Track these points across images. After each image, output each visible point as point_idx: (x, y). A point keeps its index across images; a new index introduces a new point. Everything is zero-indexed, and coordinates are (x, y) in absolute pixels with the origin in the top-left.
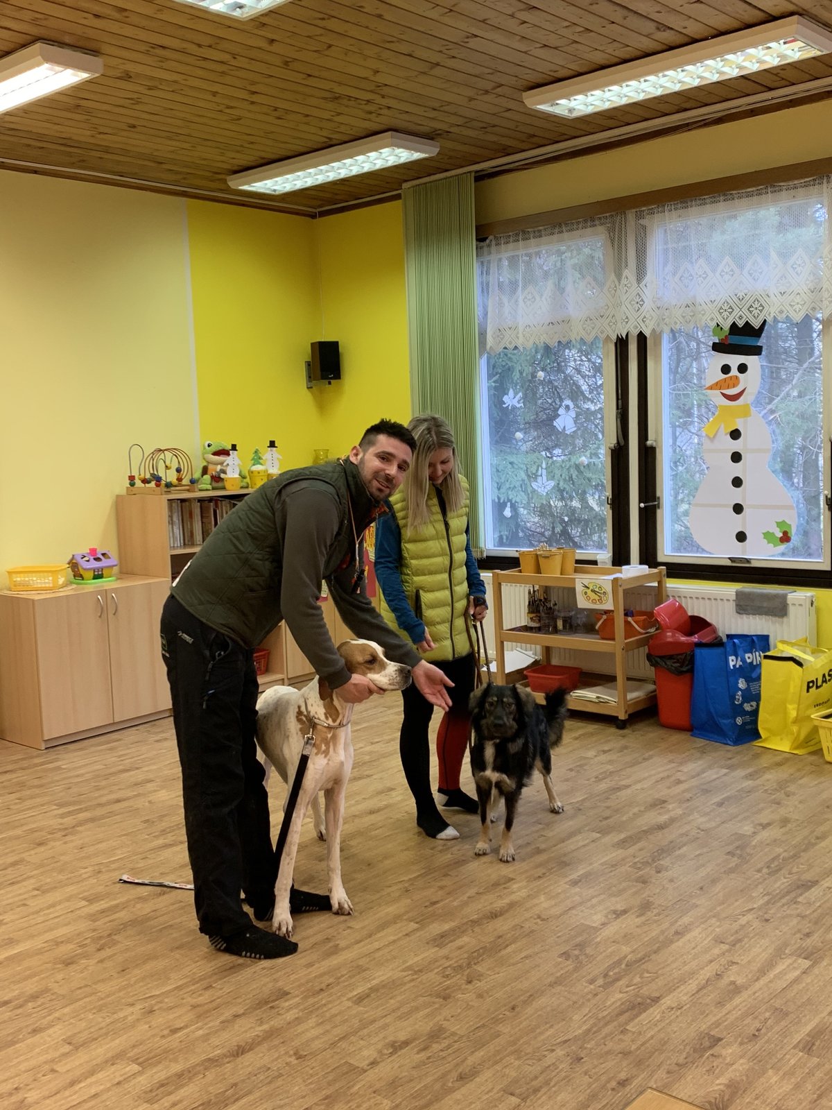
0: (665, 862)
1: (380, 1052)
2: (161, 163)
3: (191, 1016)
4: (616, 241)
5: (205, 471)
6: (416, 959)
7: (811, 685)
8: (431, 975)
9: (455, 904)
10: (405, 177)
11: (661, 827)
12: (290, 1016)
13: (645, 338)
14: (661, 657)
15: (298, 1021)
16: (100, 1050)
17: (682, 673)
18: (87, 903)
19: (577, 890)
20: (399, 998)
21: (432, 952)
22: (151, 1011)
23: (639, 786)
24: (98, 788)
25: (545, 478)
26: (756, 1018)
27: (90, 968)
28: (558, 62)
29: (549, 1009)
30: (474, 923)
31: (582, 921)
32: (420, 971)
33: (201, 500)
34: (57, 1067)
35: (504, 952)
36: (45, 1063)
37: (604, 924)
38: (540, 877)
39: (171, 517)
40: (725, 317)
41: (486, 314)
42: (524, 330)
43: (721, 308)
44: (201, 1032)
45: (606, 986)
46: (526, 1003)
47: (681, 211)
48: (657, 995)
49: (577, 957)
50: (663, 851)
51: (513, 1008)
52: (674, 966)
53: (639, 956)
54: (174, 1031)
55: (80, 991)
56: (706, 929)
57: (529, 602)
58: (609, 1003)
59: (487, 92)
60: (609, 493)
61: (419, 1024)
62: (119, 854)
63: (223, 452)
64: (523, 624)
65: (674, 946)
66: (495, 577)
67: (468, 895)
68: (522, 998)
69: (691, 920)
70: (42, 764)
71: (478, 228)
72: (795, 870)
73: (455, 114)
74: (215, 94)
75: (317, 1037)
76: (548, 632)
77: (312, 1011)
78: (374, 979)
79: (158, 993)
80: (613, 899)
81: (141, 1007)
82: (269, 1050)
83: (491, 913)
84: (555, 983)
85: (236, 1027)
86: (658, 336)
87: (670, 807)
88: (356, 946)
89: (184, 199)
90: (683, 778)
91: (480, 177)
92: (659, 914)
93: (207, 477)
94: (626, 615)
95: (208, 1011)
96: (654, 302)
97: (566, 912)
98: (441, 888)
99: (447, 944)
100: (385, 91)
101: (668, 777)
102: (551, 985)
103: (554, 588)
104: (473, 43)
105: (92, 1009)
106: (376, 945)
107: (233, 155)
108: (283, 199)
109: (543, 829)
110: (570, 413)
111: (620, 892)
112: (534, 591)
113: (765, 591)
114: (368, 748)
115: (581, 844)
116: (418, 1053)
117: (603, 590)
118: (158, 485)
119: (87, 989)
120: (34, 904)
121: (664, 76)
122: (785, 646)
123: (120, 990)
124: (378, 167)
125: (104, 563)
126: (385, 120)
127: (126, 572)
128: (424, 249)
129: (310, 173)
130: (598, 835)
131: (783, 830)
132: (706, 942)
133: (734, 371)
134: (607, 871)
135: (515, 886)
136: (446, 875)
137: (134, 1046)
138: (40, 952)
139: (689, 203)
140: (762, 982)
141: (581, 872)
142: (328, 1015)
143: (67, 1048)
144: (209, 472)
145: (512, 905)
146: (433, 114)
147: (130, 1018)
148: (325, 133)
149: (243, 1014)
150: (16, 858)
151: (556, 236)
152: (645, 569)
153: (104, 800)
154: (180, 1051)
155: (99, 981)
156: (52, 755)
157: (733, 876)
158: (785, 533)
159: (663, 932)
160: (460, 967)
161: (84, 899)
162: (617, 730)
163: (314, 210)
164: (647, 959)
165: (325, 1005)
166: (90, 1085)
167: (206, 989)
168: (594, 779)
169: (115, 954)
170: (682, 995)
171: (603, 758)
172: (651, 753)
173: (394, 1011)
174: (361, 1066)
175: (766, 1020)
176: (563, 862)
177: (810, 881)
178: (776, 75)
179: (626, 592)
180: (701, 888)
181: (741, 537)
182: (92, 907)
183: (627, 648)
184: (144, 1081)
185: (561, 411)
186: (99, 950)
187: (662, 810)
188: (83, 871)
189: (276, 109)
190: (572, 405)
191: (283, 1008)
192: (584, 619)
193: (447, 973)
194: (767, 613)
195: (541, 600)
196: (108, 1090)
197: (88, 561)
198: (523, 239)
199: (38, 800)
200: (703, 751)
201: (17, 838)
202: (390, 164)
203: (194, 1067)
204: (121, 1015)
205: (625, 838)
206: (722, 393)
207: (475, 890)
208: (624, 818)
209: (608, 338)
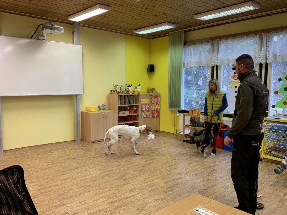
0: (214, 172)
1: (153, 200)
2: (121, 27)
3: (118, 191)
4: (213, 46)
5: (126, 90)
6: (161, 185)
9: (170, 176)
10: (169, 31)
11: (214, 166)
12: (136, 193)
13: (218, 66)
15: (138, 194)
16: (100, 196)
17: (222, 136)
19: (195, 176)
20: (157, 192)
21: (164, 185)
22: (110, 190)
24: (101, 151)
25: (195, 95)
26: (228, 201)
27: (99, 182)
28: (201, 9)
30: (173, 180)
31: (195, 182)
32: (162, 187)
33: (124, 96)
34: (92, 198)
35: (178, 186)
36: (90, 197)
37: (199, 182)
38: (188, 173)
39: (118, 98)
41: (185, 60)
42: (193, 64)
44: (119, 194)
46: (182, 195)
47: (227, 40)
48: (208, 196)
49: (193, 188)
50: (213, 170)
51: (179, 195)
52: (213, 191)
53: (206, 189)
54: (114, 194)
56: (220, 185)
57: (190, 120)
59: (187, 15)
61: (161, 196)
63: (129, 86)
64: (189, 124)
65: (213, 188)
66: (184, 114)
69: (218, 183)
70: (91, 146)
71: (184, 42)
73: (180, 19)
74: (132, 14)
75: (141, 197)
76: (194, 126)
77: (140, 193)
78: (153, 188)
79: (112, 187)
80: (202, 178)
82: (132, 198)
83: (177, 179)
85: (126, 194)
86: (221, 66)
87: (216, 162)
89: (125, 35)
91: (185, 32)
92: (211, 182)
93: (126, 91)
95: (121, 191)
96: (220, 59)
97: (192, 180)
98: (168, 173)
99: (168, 183)
100: (166, 14)
102: (187, 192)
103: (196, 117)
104: (184, 6)
105: (99, 189)
106: (154, 182)
107: (135, 26)
108: (144, 35)
110: (201, 81)
111: (204, 177)
112: (192, 118)
114: (155, 147)
115: (197, 168)
116: (160, 201)
118: (116, 92)
119: (98, 185)
120: (89, 170)
121: (224, 13)
123: (104, 186)
124: (164, 29)
125: (105, 107)
126: (166, 20)
127: (109, 109)
128: (173, 46)
129: (150, 30)
130: (200, 166)
132: (220, 187)
134: (201, 173)
136: (169, 171)
137: (106, 196)
138: (89, 179)
139: (229, 39)
140: (230, 195)
141: (196, 173)
142: (143, 193)
143: (94, 195)
145: (181, 178)
146: (175, 19)
148: (154, 23)
149: (127, 192)
150: (85, 162)
151: (200, 44)
154: (115, 197)
155: (100, 184)
156: (92, 144)
157: (227, 176)
159: (211, 185)
160: (170, 187)
161: (98, 170)
163: (151, 38)
165: (143, 192)
166: (98, 201)
167: (120, 187)
169: (103, 180)
174: (149, 202)
175: (230, 202)
176: (192, 171)
178: (248, 13)
180: (220, 178)
184: (108, 201)
186: (101, 179)
187: (214, 163)
188: (98, 165)
189: (144, 18)
192: (202, 124)
193: (167, 188)
195: (193, 120)
196: (102, 202)
197: (102, 106)
198: (194, 45)
199: (89, 152)
200: (225, 152)
201: (86, 158)
202: (166, 29)
203: (117, 200)
204: (104, 190)
205: (206, 168)
206: (234, 79)
207: (174, 174)
208: (206, 164)
209: (210, 66)
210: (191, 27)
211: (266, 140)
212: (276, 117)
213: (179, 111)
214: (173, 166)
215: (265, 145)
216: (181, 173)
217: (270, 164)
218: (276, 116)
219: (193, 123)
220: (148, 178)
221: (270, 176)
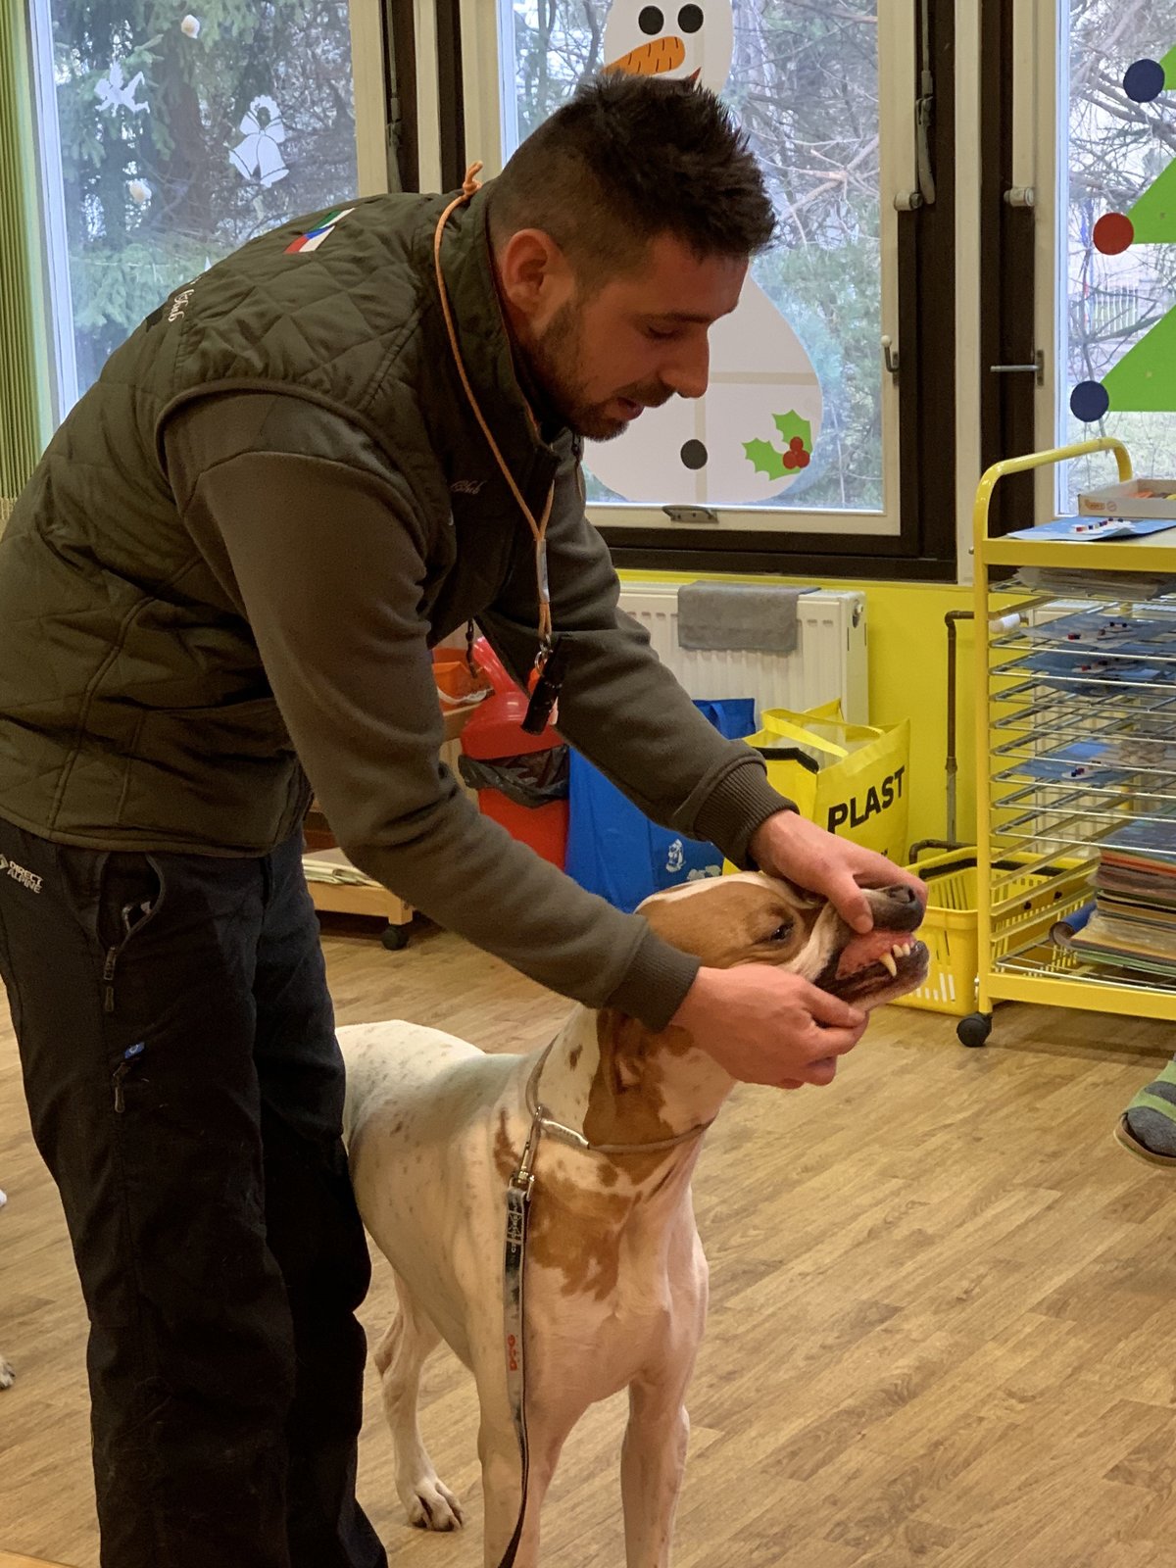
7: (839, 815)
14: (493, 763)
17: (543, 800)
72: (736, 1240)
110: (270, 130)
113: (747, 590)
122: (783, 723)
131: (730, 1157)
133: (671, 27)
158: (797, 444)
162: (388, 952)
172: (456, 1001)
177: (764, 1263)
181: (694, 455)
185: (249, 124)
190: (274, 111)
194: (751, 649)
211: (1015, 798)
212: (1113, 527)
215: (1009, 857)
217: (1063, 1064)
218: (1112, 506)
221: (1056, 1194)
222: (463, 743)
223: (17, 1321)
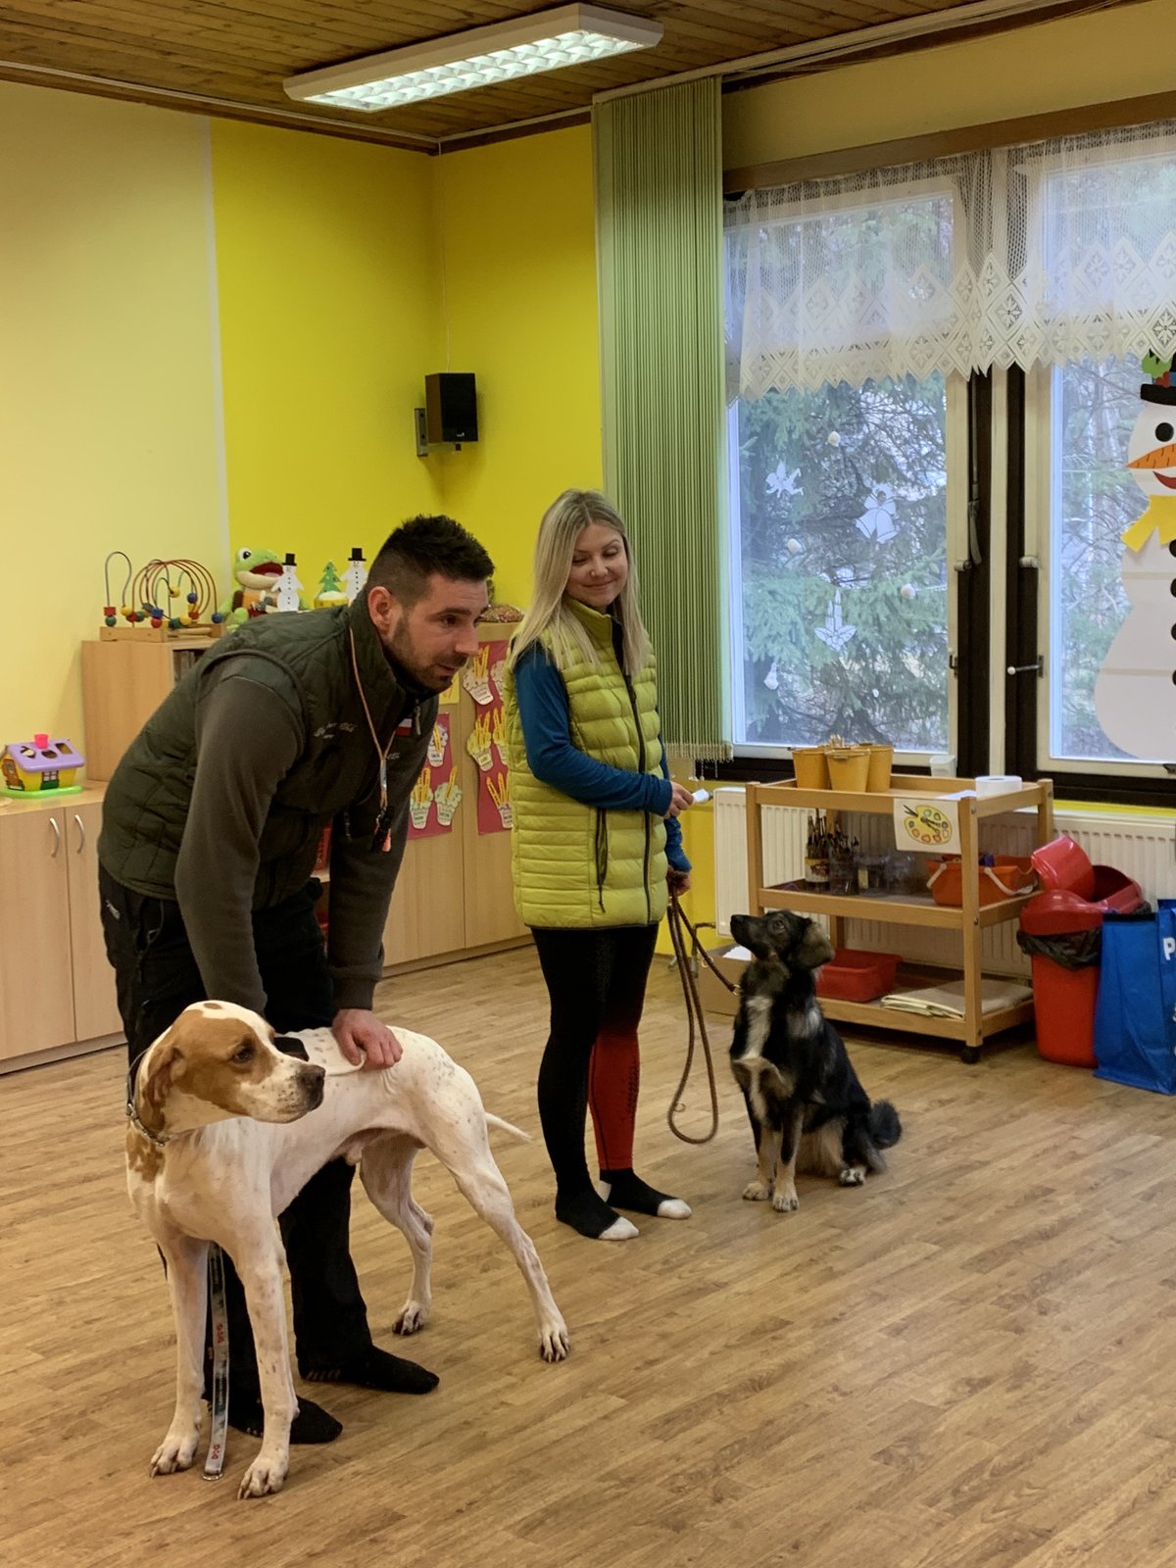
0: (1055, 1296)
2: (169, 54)
4: (974, 203)
5: (238, 599)
6: (623, 1460)
8: (651, 1488)
9: (688, 1364)
10: (597, 84)
11: (1045, 1235)
13: (1022, 374)
14: (1044, 939)
17: (1081, 966)
18: (40, 1357)
19: (901, 1342)
20: (594, 1528)
21: (650, 1449)
22: (162, 1546)
23: (1004, 1163)
24: (50, 1157)
25: (839, 621)
27: (52, 1470)
29: (858, 1548)
30: (722, 1398)
31: (912, 1397)
32: (632, 1480)
35: (777, 1449)
37: (950, 1403)
38: (835, 1320)
40: (1165, 339)
41: (738, 328)
42: (807, 359)
43: (1158, 324)
45: (958, 1509)
46: (820, 1537)
47: (1086, 152)
48: (1047, 1525)
49: (905, 1459)
50: (1051, 1277)
51: (796, 1547)
52: (1075, 1475)
53: (1013, 1458)
55: (35, 1509)
56: (1129, 1413)
57: (810, 839)
58: (963, 1539)
60: (953, 649)
62: (95, 1272)
63: (272, 568)
64: (798, 877)
65: (1073, 1443)
66: (751, 794)
67: (710, 1348)
68: (811, 1529)
69: (1103, 1396)
71: (727, 176)
76: (841, 892)
77: (443, 1549)
78: (549, 1494)
79: (172, 1513)
80: (966, 1360)
81: (144, 1538)
83: (752, 1380)
84: (869, 1504)
86: (1044, 373)
87: (1061, 1199)
88: (517, 1437)
89: (207, 117)
90: (1081, 1150)
91: (733, 85)
92: (1046, 1387)
93: (242, 612)
94: (982, 863)
95: (264, 1546)
96: (1039, 312)
97: (881, 1381)
98: (664, 1336)
99: (676, 1435)
101: (1056, 1147)
102: (861, 1507)
103: (853, 813)
105: (57, 1541)
106: (553, 1434)
107: (296, 41)
108: (380, 119)
109: (840, 1235)
110: (885, 506)
111: (976, 1348)
112: (818, 820)
115: (906, 1262)
117: (943, 820)
118: (156, 625)
119: (48, 1506)
123: (106, 1509)
124: (552, 65)
125: (60, 760)
127: (97, 778)
128: (629, 212)
129: (432, 75)
130: (935, 1248)
132: (1129, 1435)
134: (953, 1310)
135: (792, 1336)
136: (671, 1314)
139: (1104, 138)
141: (908, 1312)
144: (246, 602)
145: (788, 1368)
147: (124, 1557)
149: (324, 1552)
151: (865, 192)
152: (1016, 782)
153: (62, 1177)
155: (67, 1493)
159: (1054, 1418)
160: (701, 1474)
161: (35, 1349)
162: (964, 1065)
163: (433, 140)
164: (1027, 1464)
165: (466, 1538)
168: (925, 1150)
169: (93, 1447)
170: (1092, 1525)
171: (940, 1113)
172: (1023, 1106)
173: (587, 1549)
176: (874, 1294)
179: (982, 823)
180: (1119, 1342)
182: (49, 1363)
183: (984, 921)
185: (870, 502)
186: (66, 1439)
187: (1045, 1207)
188: (31, 1300)
190: (888, 494)
191: (392, 1543)
192: (906, 870)
193: (679, 1485)
195: (830, 836)
197: (33, 757)
198: (808, 197)
200: (1116, 1104)
202: (574, 60)
204: (110, 1551)
205: (981, 1254)
206: (1158, 476)
207: (722, 1341)
208: (981, 1219)
209: (956, 373)
210: (781, 41)
213: (710, 764)
214: (706, 1264)
216: (784, 1324)
219: (834, 861)
220: (497, 1392)
222: (1021, 922)
223: (770, 1336)
